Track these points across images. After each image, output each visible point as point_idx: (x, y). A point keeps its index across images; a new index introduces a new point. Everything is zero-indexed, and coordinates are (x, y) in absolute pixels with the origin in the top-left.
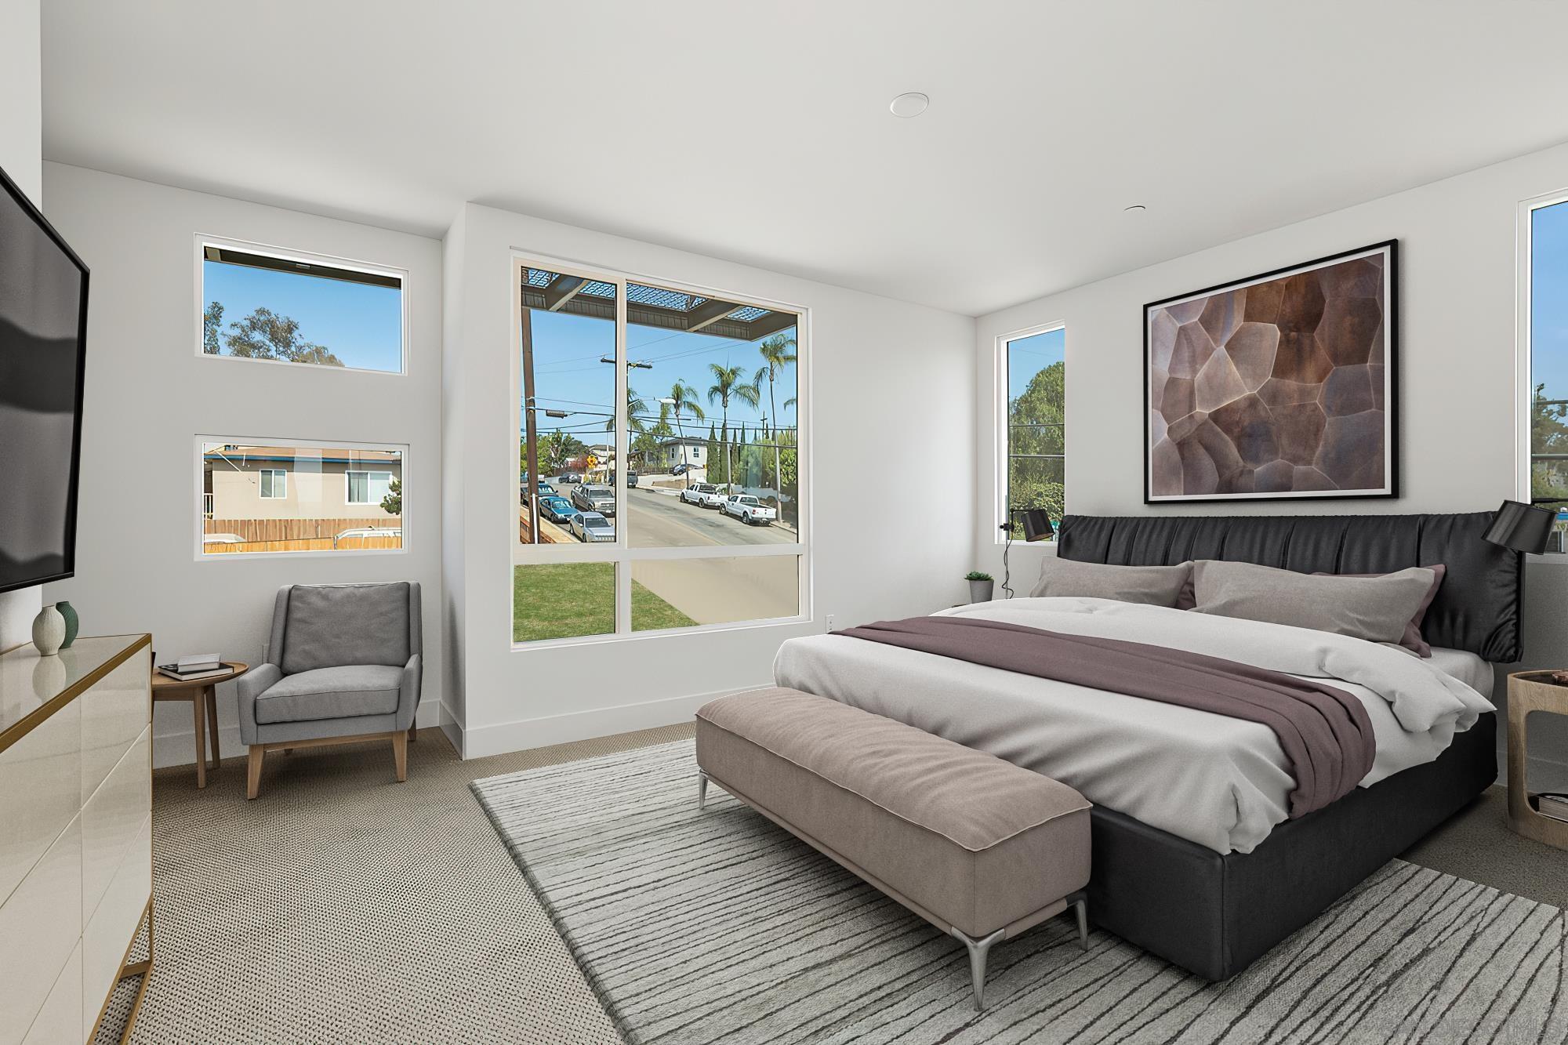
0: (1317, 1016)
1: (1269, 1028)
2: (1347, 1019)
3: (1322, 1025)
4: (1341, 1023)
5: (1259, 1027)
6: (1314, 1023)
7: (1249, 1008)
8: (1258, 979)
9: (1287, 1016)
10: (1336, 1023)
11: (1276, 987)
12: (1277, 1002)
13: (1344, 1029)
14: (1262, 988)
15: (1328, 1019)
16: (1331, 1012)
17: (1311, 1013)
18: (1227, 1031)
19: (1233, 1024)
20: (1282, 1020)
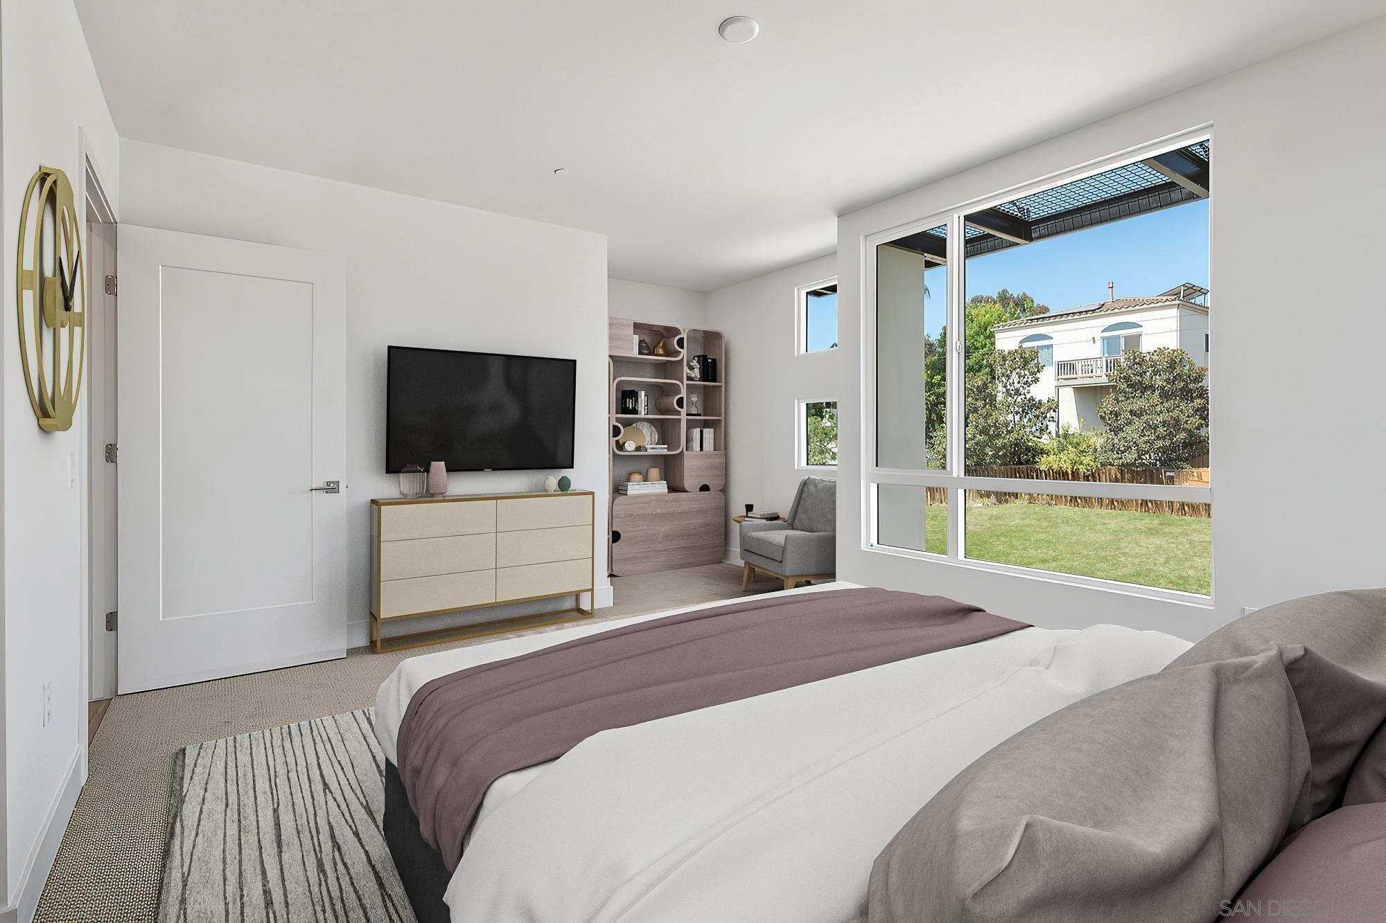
0: (339, 900)
1: (349, 867)
2: (325, 916)
3: (331, 898)
4: (324, 911)
5: (354, 863)
6: (336, 893)
7: (373, 867)
8: (397, 889)
9: (352, 884)
10: (326, 907)
11: (382, 893)
12: (369, 887)
13: (318, 908)
14: (387, 886)
15: (333, 905)
16: (337, 911)
17: (345, 899)
18: (363, 847)
19: (366, 852)
20: (351, 878)
